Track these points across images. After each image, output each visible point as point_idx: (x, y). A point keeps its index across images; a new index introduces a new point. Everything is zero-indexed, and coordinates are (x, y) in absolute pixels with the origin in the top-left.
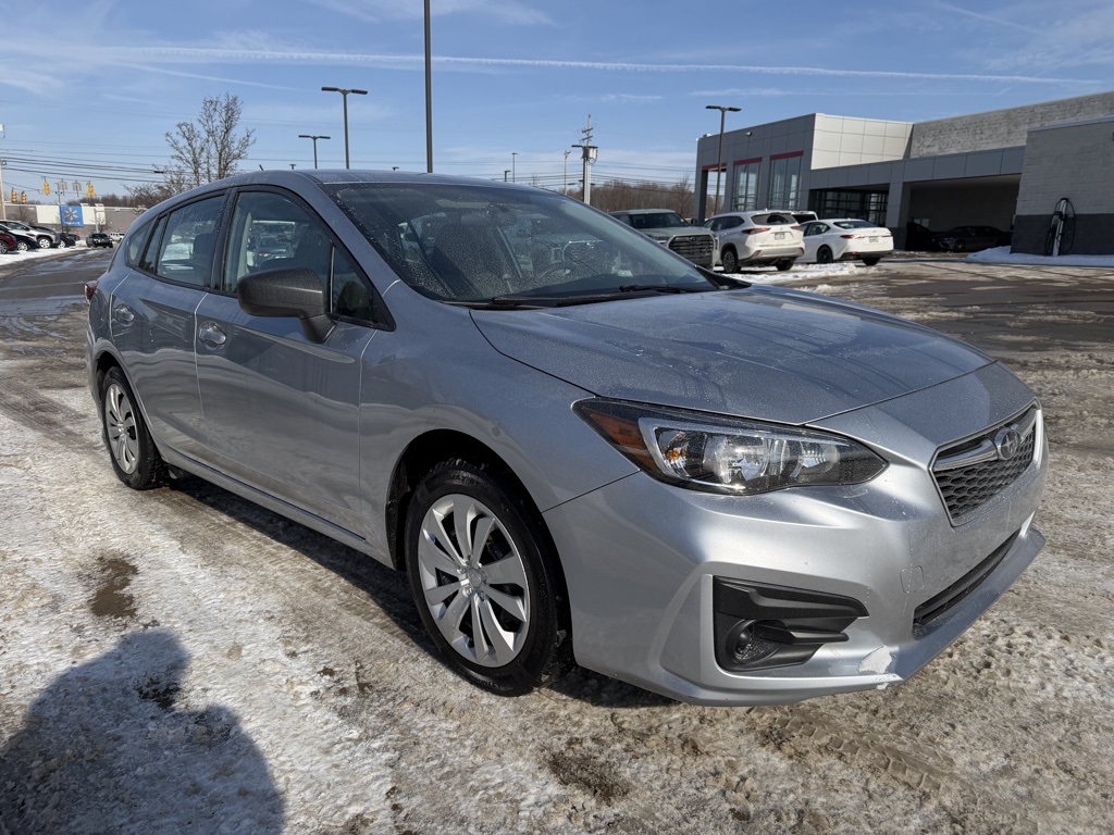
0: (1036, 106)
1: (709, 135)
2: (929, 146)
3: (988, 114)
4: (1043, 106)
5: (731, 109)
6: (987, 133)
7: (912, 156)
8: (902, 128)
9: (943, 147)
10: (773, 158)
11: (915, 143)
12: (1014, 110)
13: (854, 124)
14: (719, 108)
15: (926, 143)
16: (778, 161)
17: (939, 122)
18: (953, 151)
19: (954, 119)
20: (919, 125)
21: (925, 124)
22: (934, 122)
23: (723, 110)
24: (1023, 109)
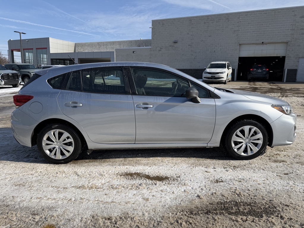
0: (104, 42)
1: (11, 40)
2: (80, 49)
3: (94, 43)
4: (106, 42)
5: (22, 33)
6: (94, 47)
7: (76, 52)
8: (72, 44)
9: (84, 50)
10: (37, 49)
11: (76, 48)
12: (100, 42)
13: (60, 42)
14: (19, 32)
15: (79, 48)
16: (39, 50)
17: (82, 43)
18: (86, 51)
19: (85, 43)
20: (77, 43)
21: (78, 43)
22: (81, 43)
23: (20, 33)
24: (101, 42)
